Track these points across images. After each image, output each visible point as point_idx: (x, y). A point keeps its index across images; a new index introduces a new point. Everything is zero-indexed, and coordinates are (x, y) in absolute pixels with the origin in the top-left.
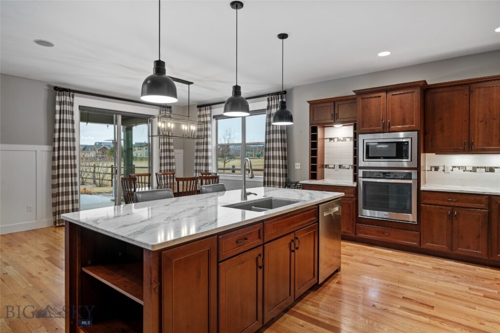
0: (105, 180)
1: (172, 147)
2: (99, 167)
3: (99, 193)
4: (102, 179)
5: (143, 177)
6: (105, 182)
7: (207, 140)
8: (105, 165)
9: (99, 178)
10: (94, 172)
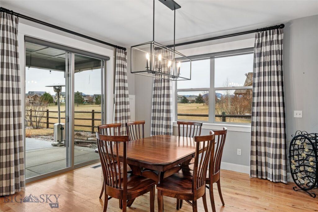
0: (41, 122)
1: (127, 92)
2: (36, 111)
3: (37, 136)
4: (39, 122)
5: (112, 129)
6: (41, 124)
7: (169, 84)
8: (41, 110)
9: (35, 121)
10: (31, 116)
